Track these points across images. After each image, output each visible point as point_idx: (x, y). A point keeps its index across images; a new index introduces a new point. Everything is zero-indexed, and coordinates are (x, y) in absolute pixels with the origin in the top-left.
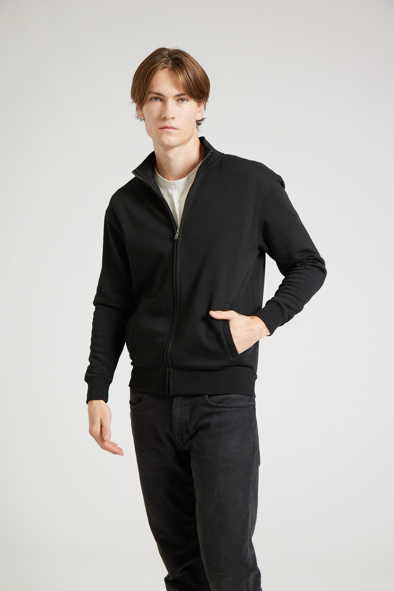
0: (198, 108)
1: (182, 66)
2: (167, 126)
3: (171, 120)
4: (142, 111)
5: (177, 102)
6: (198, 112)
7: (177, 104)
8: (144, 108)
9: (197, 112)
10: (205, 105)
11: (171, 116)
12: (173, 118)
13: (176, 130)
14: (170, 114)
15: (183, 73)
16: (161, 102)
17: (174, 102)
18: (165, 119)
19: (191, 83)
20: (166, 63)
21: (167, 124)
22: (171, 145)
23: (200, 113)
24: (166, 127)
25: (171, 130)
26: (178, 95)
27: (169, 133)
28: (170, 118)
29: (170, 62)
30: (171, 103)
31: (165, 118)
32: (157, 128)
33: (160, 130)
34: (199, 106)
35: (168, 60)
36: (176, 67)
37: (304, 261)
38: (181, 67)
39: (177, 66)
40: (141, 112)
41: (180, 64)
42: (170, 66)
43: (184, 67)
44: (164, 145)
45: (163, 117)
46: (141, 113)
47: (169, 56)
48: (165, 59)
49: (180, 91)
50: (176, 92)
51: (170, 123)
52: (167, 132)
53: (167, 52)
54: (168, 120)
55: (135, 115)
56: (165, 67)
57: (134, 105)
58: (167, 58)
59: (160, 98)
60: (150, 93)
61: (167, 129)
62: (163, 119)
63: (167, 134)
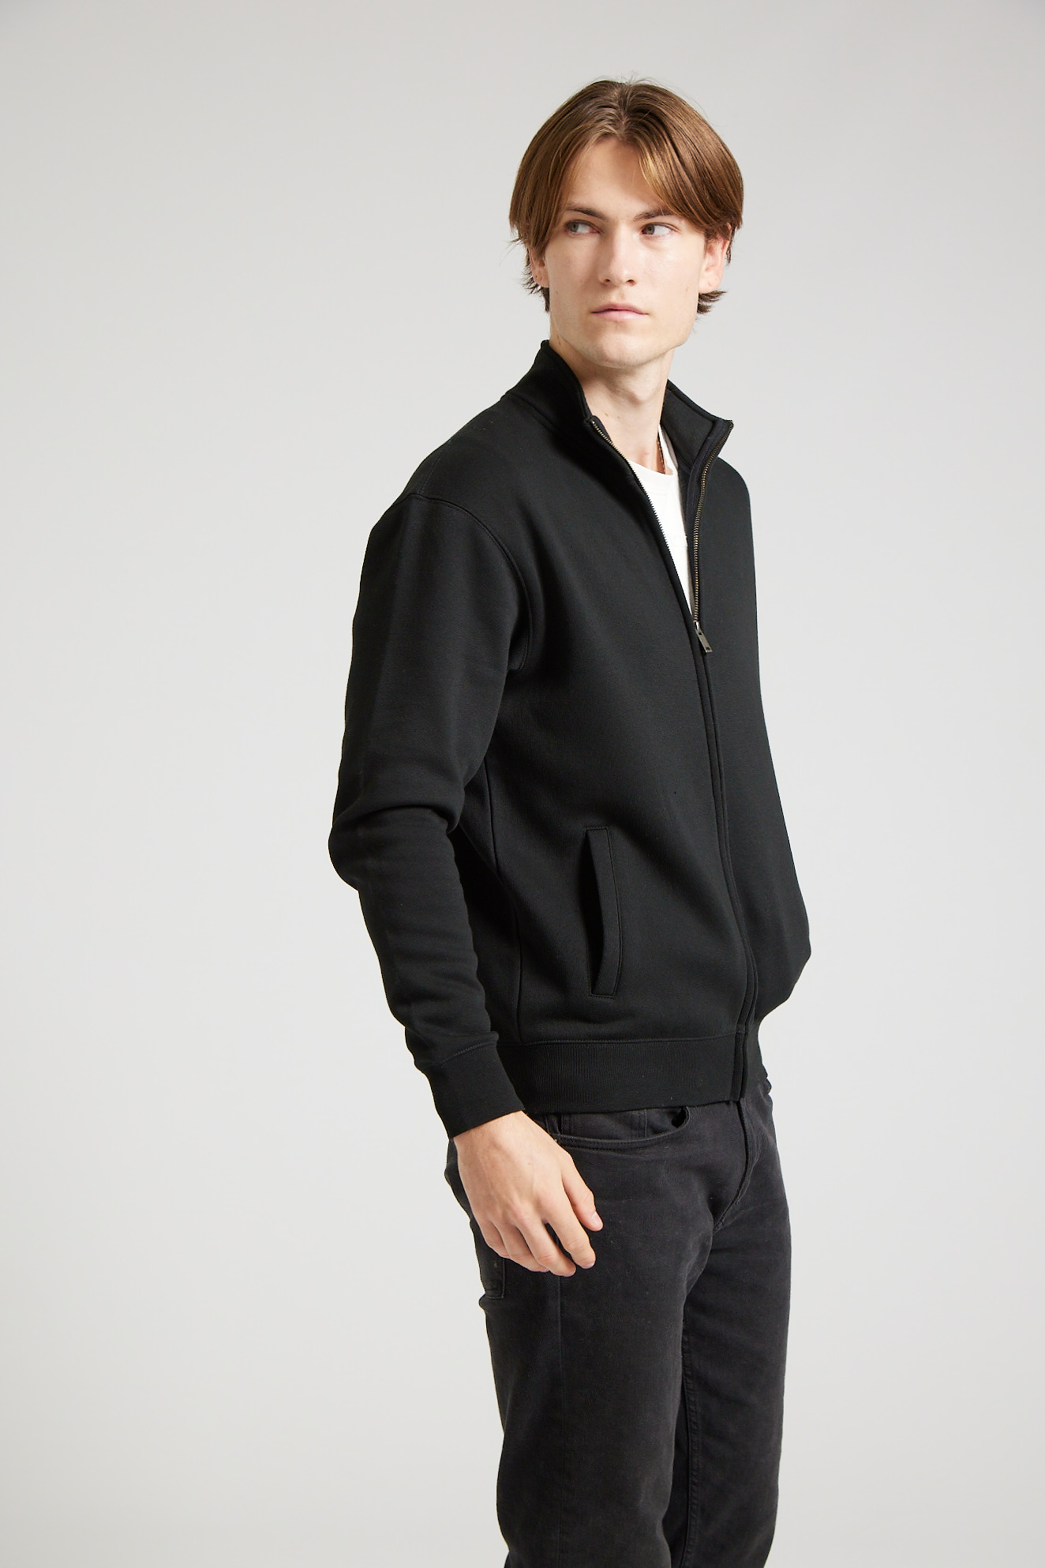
0: (708, 255)
1: (657, 128)
2: (615, 305)
3: (627, 288)
4: (542, 264)
5: (643, 236)
6: (707, 269)
7: (641, 240)
8: (550, 252)
9: (704, 267)
10: (729, 249)
11: (625, 275)
12: (631, 281)
13: (641, 316)
14: (621, 269)
15: (660, 149)
16: (597, 235)
17: (637, 236)
18: (608, 283)
19: (686, 178)
20: (614, 123)
21: (614, 298)
22: (626, 360)
23: (711, 273)
24: (613, 309)
25: (629, 317)
26: (648, 216)
27: (621, 326)
28: (621, 282)
29: (625, 118)
30: (626, 238)
31: (608, 281)
32: (586, 310)
33: (594, 318)
34: (708, 249)
35: (620, 117)
36: (638, 133)
38: (656, 130)
39: (642, 131)
40: (541, 269)
41: (655, 126)
42: (623, 130)
43: (666, 132)
45: (601, 279)
46: (539, 272)
47: (619, 103)
49: (650, 202)
50: (639, 206)
51: (623, 296)
52: (616, 322)
53: (616, 93)
54: (618, 287)
55: (522, 276)
56: (606, 136)
57: (521, 251)
58: (614, 108)
59: (600, 226)
61: (614, 314)
62: (602, 284)
63: (616, 328)
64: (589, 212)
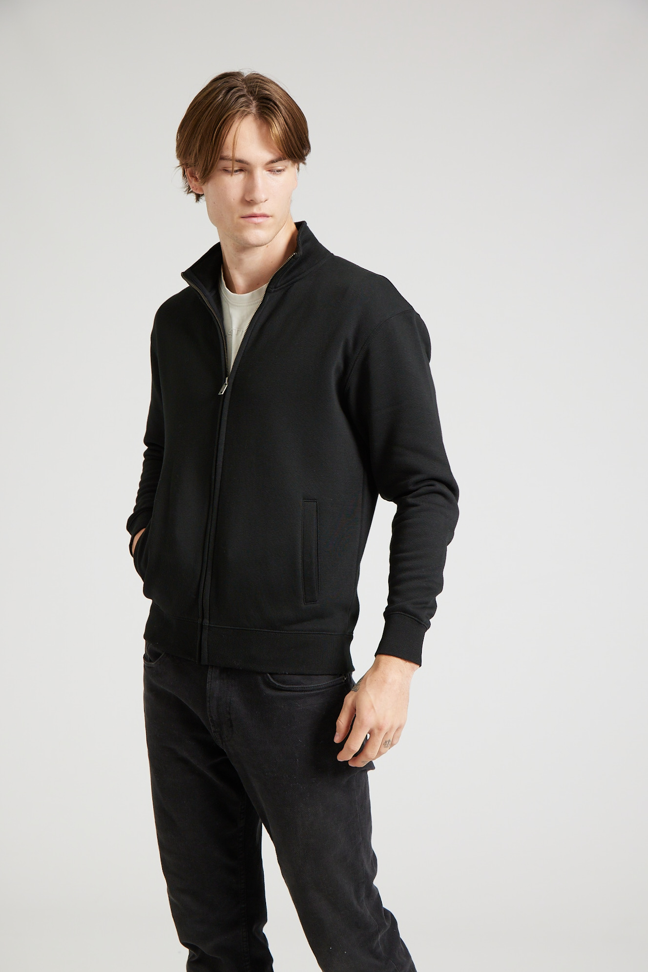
2: (256, 214)
7: (268, 177)
11: (263, 197)
12: (265, 200)
14: (260, 194)
16: (244, 173)
17: (266, 174)
18: (251, 202)
20: (248, 106)
21: (255, 210)
24: (254, 216)
25: (261, 220)
26: (271, 162)
27: (258, 225)
28: (261, 202)
29: (254, 103)
30: (261, 175)
31: (253, 200)
32: (236, 216)
33: (242, 221)
35: (250, 100)
36: (265, 112)
38: (273, 110)
39: (266, 110)
41: (270, 105)
42: (254, 111)
43: (278, 109)
45: (248, 199)
47: (249, 92)
48: (242, 100)
49: (273, 154)
50: (268, 156)
51: (260, 209)
52: (256, 224)
54: (257, 203)
56: (245, 114)
58: (246, 96)
59: (245, 168)
60: (223, 158)
61: (255, 220)
62: (247, 201)
63: (255, 226)
64: (240, 161)
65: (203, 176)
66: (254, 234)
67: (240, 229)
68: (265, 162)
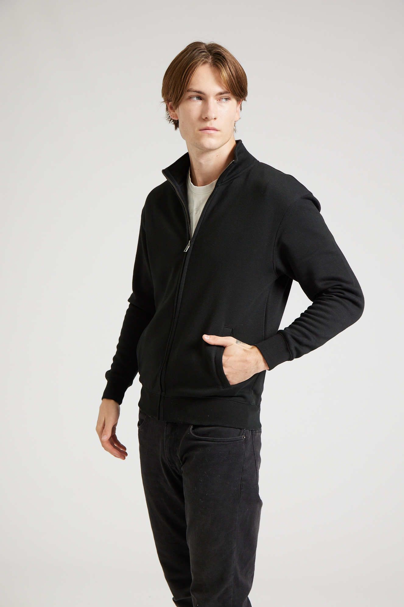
0: (237, 107)
1: (223, 60)
2: (208, 128)
3: (213, 121)
5: (219, 101)
7: (218, 103)
8: (181, 108)
11: (213, 116)
12: (215, 119)
13: (217, 131)
14: (212, 114)
15: (225, 67)
16: (202, 101)
17: (215, 101)
18: (206, 119)
19: (233, 80)
20: (206, 58)
21: (208, 124)
22: (212, 148)
25: (212, 132)
27: (210, 135)
28: (211, 119)
29: (210, 57)
30: (212, 101)
32: (196, 129)
33: (200, 132)
34: (237, 105)
35: (208, 55)
36: (216, 62)
37: (330, 290)
39: (219, 61)
42: (210, 61)
44: (204, 148)
45: (204, 117)
48: (204, 53)
49: (223, 88)
50: (219, 89)
51: (211, 124)
52: (209, 134)
54: (210, 121)
56: (205, 63)
58: (206, 52)
59: (201, 96)
60: (189, 91)
61: (208, 131)
62: (203, 119)
63: (208, 136)
64: (199, 92)
65: (175, 102)
66: (209, 141)
67: (198, 138)
68: (216, 94)
